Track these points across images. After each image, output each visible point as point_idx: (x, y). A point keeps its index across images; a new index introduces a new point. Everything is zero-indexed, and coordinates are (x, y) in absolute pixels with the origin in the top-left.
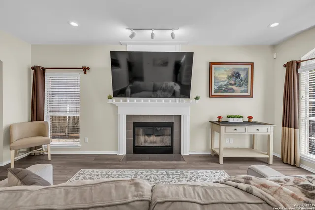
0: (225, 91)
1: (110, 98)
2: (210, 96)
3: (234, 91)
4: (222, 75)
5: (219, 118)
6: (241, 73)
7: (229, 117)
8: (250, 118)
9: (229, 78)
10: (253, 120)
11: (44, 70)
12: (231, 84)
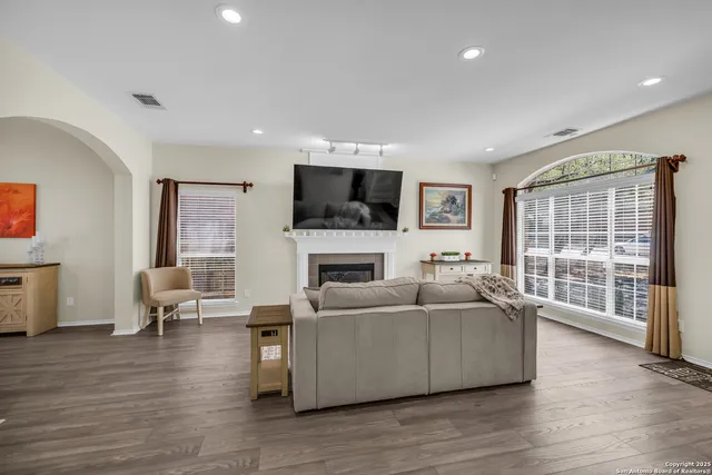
0: (439, 221)
1: (286, 230)
2: (421, 227)
3: (449, 221)
4: (435, 199)
5: (433, 255)
6: (456, 197)
7: (443, 254)
8: (467, 255)
9: (444, 203)
10: (471, 258)
11: (176, 184)
12: (446, 212)
